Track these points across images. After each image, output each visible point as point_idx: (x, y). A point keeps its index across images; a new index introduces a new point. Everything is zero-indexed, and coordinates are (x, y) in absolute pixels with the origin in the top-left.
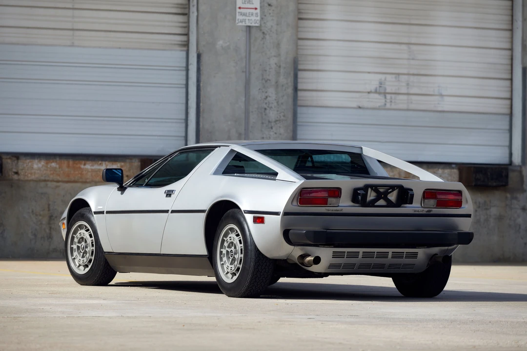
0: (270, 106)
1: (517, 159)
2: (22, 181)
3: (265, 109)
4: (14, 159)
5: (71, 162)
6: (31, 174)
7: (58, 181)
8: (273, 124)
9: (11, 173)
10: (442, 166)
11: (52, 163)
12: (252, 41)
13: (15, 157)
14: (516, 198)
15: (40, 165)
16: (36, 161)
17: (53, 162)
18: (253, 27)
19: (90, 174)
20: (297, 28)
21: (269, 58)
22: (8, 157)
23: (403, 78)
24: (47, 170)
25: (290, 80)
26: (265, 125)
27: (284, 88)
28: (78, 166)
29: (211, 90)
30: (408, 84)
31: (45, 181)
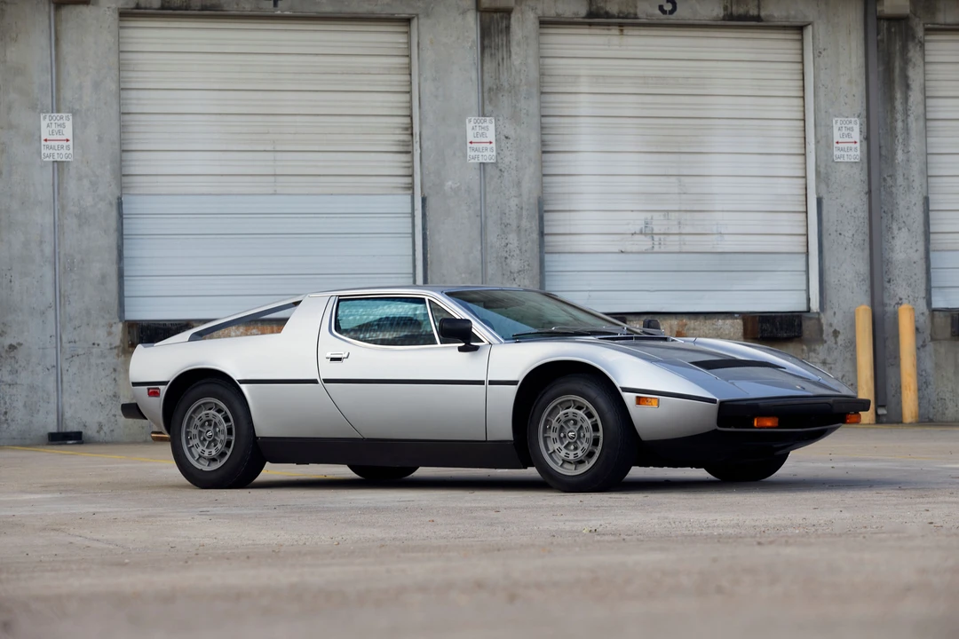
0: (512, 254)
1: (815, 306)
3: (506, 258)
8: (515, 275)
10: (723, 316)
12: (487, 180)
14: (814, 351)
16: (234, 328)
18: (488, 164)
20: (542, 164)
21: (508, 199)
23: (673, 215)
25: (535, 224)
26: (506, 277)
27: (528, 232)
29: (439, 239)
30: (679, 223)
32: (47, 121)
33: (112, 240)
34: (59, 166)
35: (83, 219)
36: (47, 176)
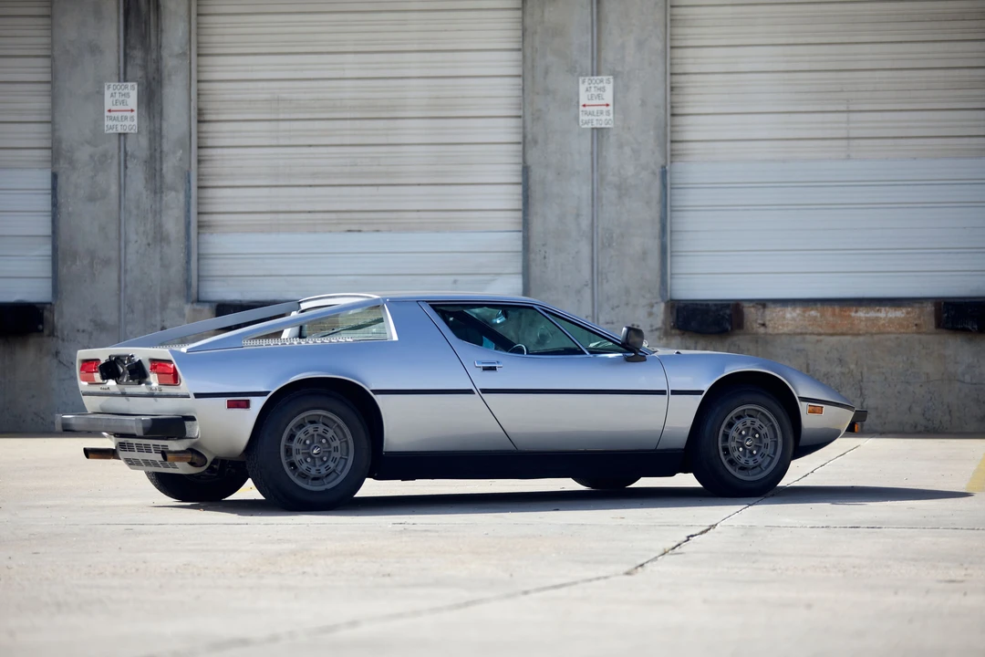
2: (770, 334)
4: (760, 307)
5: (837, 309)
6: (783, 325)
7: (820, 334)
9: (755, 325)
11: (810, 311)
13: (760, 304)
15: (794, 315)
16: (789, 309)
17: (812, 310)
19: (863, 324)
22: (751, 305)
24: (804, 320)
28: (847, 313)
31: (801, 334)
32: (586, 85)
33: (653, 213)
34: (598, 133)
35: (623, 190)
36: (586, 144)
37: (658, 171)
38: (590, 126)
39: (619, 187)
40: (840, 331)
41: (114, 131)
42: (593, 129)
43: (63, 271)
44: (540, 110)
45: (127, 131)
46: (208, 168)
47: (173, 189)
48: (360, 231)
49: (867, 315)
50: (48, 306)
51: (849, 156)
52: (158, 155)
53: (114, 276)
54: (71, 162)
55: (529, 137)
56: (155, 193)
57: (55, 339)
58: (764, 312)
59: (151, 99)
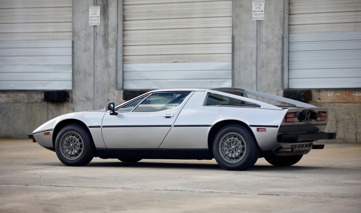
2: (322, 103)
4: (318, 92)
5: (347, 92)
6: (327, 99)
9: (316, 99)
11: (337, 93)
13: (318, 90)
15: (331, 95)
16: (329, 92)
19: (357, 98)
22: (315, 91)
24: (335, 97)
28: (351, 94)
31: (333, 102)
32: (255, 3)
33: (279, 54)
34: (259, 22)
35: (268, 45)
36: (254, 27)
37: (281, 37)
38: (256, 20)
39: (266, 44)
40: (348, 101)
41: (92, 25)
42: (257, 21)
43: (76, 78)
44: (238, 14)
45: (97, 25)
46: (127, 39)
47: (112, 47)
48: (178, 62)
49: (359, 95)
50: (71, 91)
51: (356, 29)
52: (107, 34)
53: (92, 80)
54: (78, 37)
55: (234, 24)
56: (106, 48)
57: (73, 104)
58: (319, 93)
59: (105, 12)
